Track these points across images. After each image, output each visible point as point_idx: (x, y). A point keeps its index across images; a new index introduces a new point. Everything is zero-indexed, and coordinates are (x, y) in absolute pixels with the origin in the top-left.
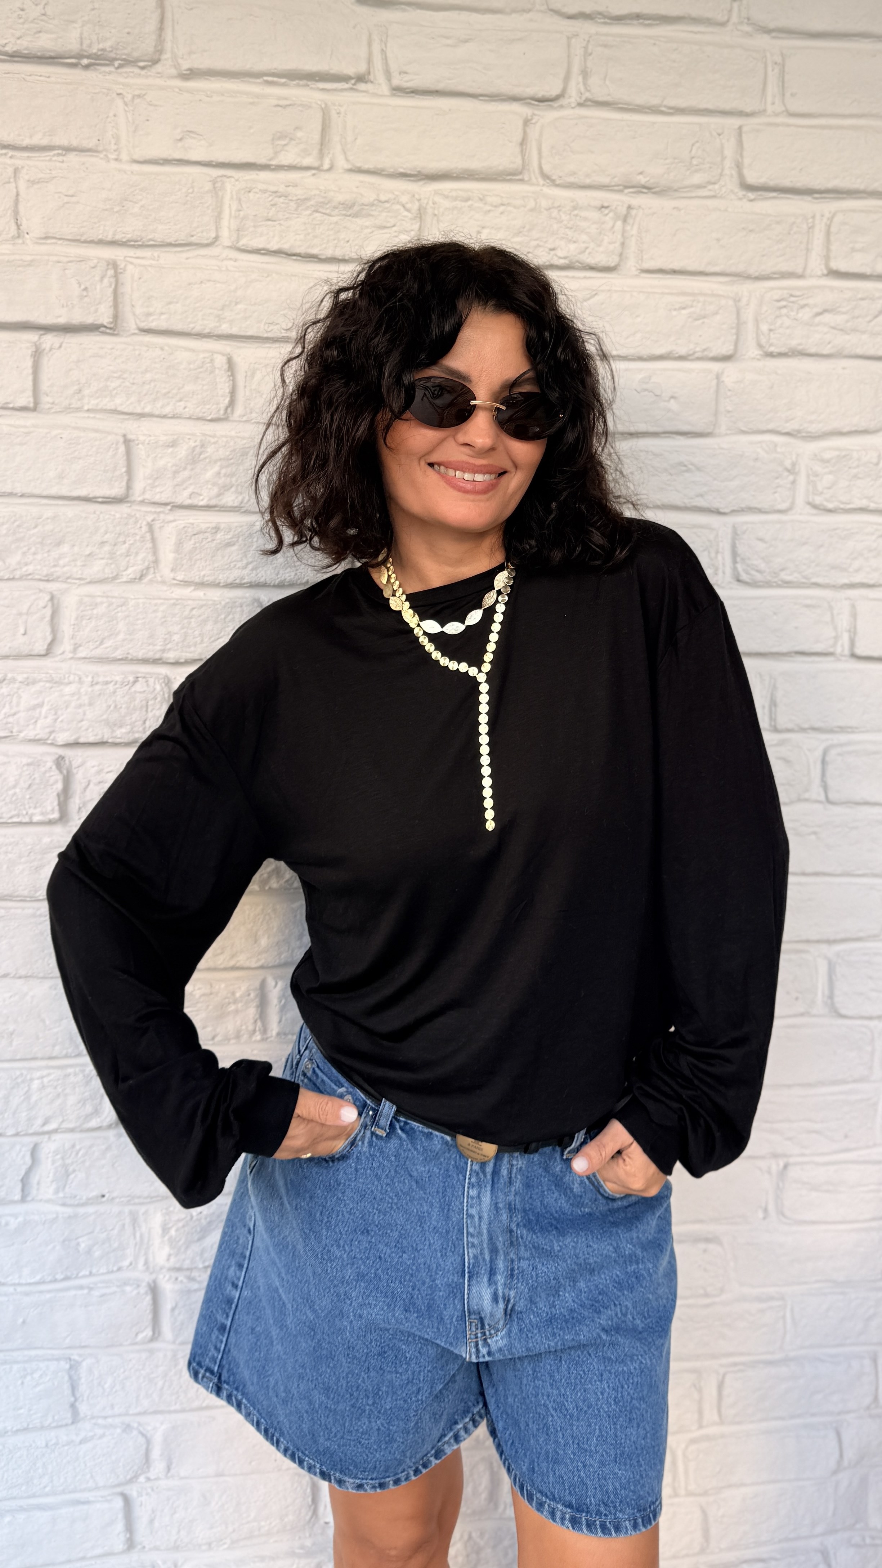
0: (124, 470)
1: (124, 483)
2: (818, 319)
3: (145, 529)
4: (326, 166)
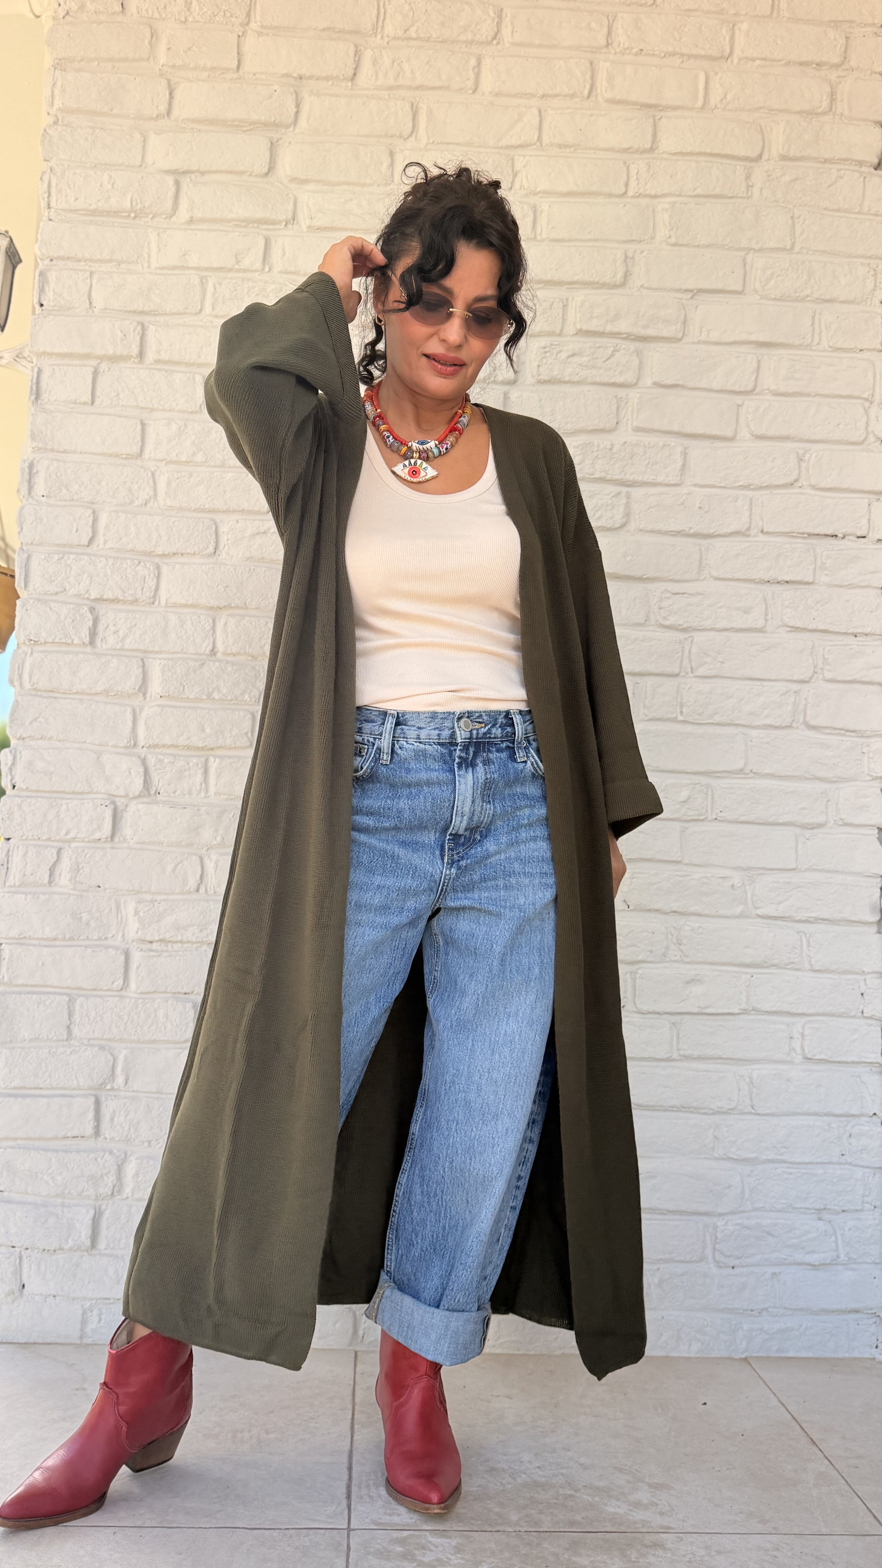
0: (139, 439)
1: (139, 447)
2: (570, 360)
3: (150, 475)
4: (267, 269)
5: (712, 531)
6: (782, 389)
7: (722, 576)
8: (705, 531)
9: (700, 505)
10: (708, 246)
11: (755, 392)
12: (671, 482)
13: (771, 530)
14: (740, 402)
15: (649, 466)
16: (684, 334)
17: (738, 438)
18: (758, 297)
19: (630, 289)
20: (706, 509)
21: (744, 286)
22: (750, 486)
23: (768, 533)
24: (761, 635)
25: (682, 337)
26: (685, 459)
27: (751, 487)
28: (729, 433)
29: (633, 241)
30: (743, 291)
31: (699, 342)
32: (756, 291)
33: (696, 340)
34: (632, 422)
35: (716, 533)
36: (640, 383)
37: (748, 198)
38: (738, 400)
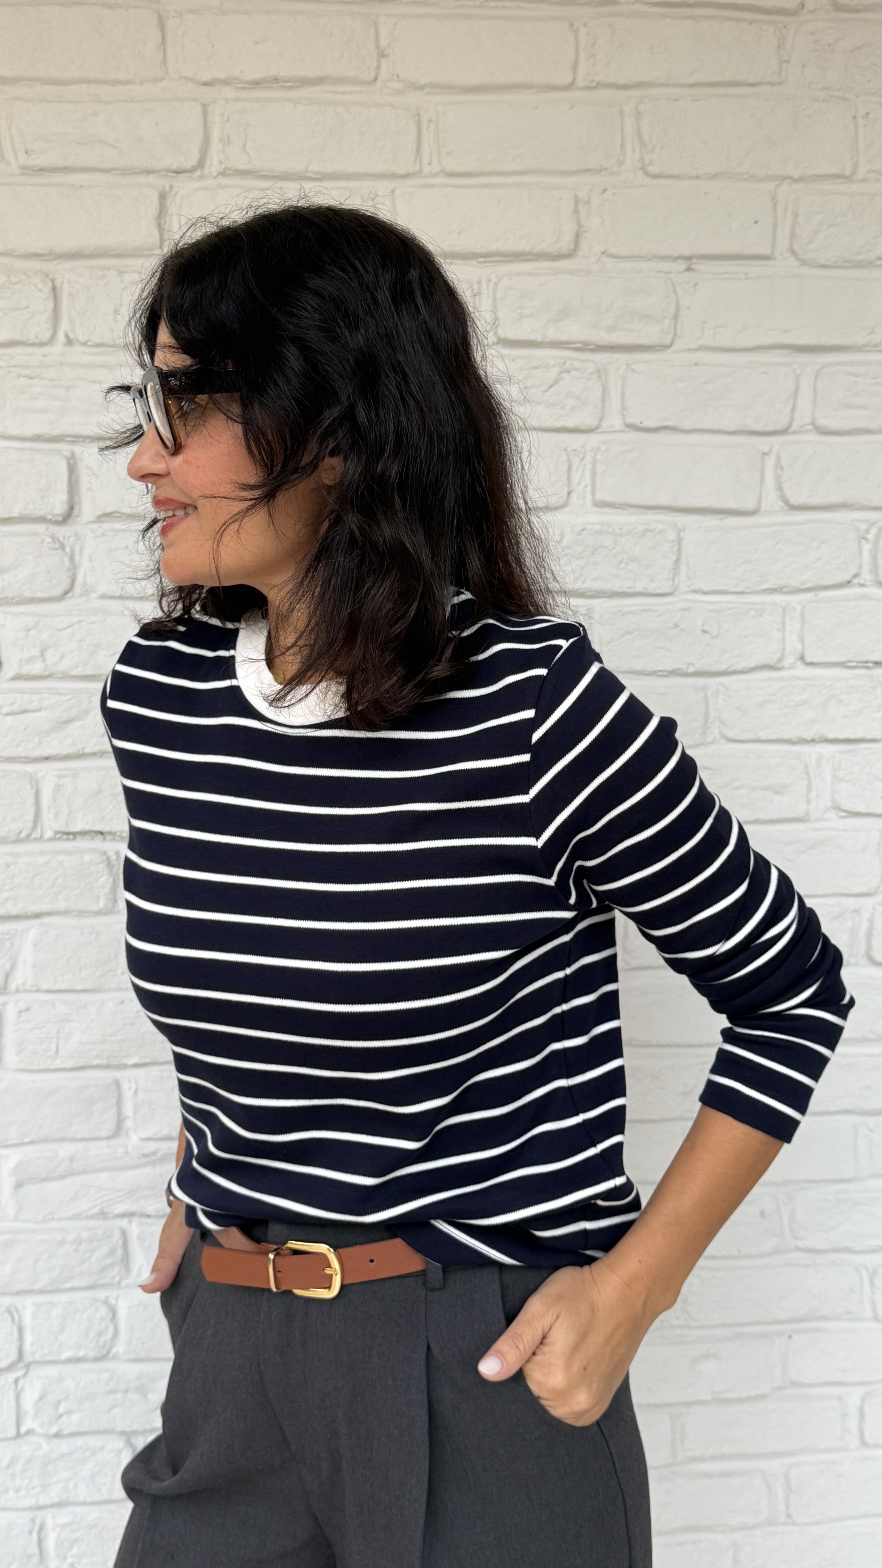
5: (723, 667)
6: (835, 425)
7: (741, 737)
8: (712, 669)
9: (705, 628)
10: (715, 176)
11: (791, 430)
12: (658, 591)
13: (815, 660)
14: (766, 449)
15: (622, 566)
16: (675, 335)
17: (763, 508)
18: (796, 263)
19: (584, 257)
20: (714, 634)
21: (773, 245)
22: (782, 588)
23: (811, 664)
24: (801, 826)
25: (673, 342)
26: (679, 550)
27: (784, 590)
28: (749, 505)
29: (588, 170)
30: (773, 253)
31: (699, 349)
32: (794, 253)
33: (694, 346)
34: (593, 494)
35: (730, 670)
36: (605, 425)
37: (781, 84)
38: (763, 443)
